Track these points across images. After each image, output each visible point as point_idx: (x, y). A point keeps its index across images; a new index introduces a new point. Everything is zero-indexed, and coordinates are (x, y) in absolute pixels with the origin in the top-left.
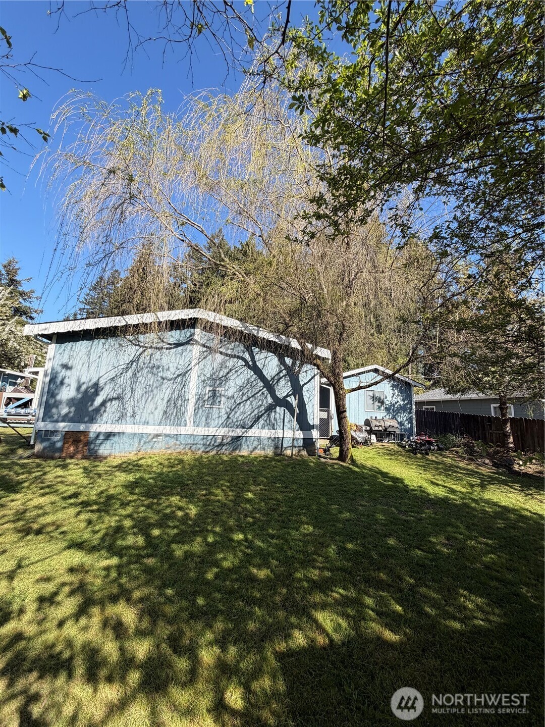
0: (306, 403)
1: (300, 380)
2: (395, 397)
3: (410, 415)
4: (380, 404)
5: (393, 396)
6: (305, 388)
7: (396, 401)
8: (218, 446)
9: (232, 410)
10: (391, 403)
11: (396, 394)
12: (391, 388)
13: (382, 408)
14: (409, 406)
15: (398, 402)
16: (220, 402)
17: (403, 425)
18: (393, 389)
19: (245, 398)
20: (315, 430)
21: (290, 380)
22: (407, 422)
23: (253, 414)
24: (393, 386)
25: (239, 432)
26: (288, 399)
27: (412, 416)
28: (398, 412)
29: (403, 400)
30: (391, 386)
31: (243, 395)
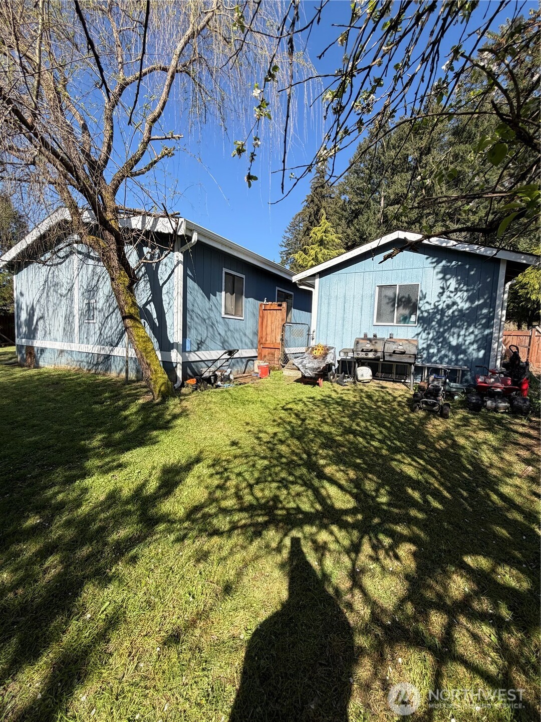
0: (166, 311)
1: (159, 278)
2: (447, 293)
3: (487, 332)
4: (406, 312)
5: (442, 294)
6: (164, 291)
7: (449, 301)
8: (95, 365)
9: (103, 325)
10: (436, 307)
11: (452, 288)
12: (441, 276)
13: (413, 318)
14: (485, 311)
15: (454, 303)
16: (93, 316)
17: (464, 352)
18: (443, 278)
19: (111, 310)
20: (175, 350)
21: (149, 281)
22: (475, 346)
23: (118, 330)
24: (445, 271)
25: (107, 350)
26: (148, 307)
27: (492, 333)
28: (454, 325)
29: (471, 299)
30: (440, 272)
31: (110, 306)
